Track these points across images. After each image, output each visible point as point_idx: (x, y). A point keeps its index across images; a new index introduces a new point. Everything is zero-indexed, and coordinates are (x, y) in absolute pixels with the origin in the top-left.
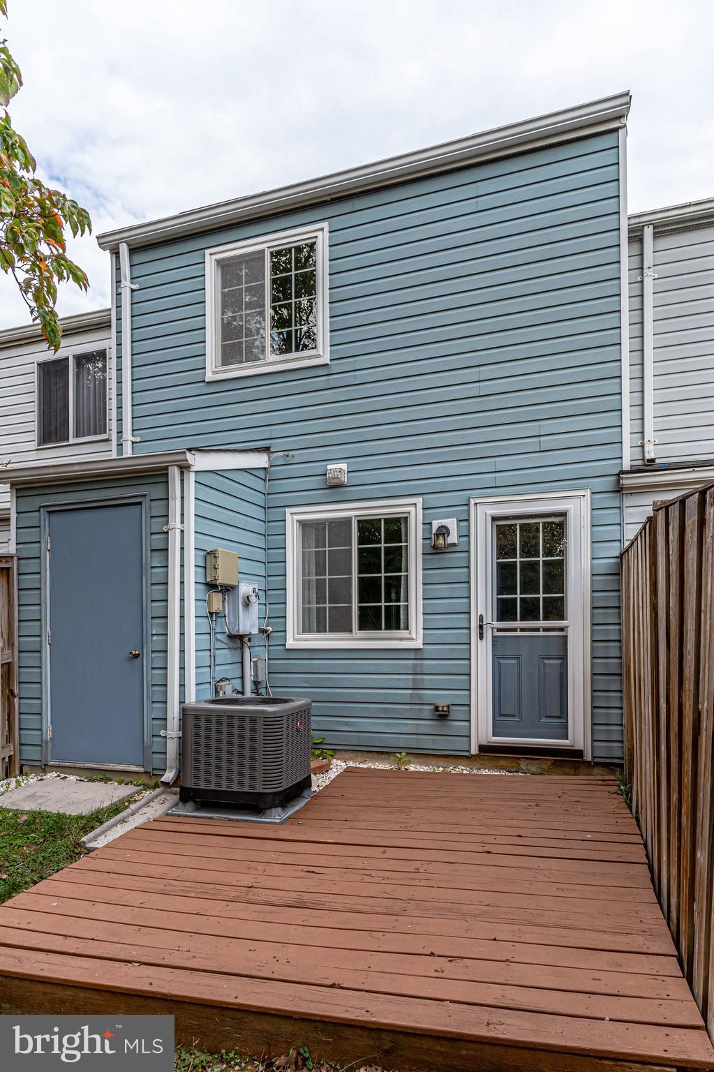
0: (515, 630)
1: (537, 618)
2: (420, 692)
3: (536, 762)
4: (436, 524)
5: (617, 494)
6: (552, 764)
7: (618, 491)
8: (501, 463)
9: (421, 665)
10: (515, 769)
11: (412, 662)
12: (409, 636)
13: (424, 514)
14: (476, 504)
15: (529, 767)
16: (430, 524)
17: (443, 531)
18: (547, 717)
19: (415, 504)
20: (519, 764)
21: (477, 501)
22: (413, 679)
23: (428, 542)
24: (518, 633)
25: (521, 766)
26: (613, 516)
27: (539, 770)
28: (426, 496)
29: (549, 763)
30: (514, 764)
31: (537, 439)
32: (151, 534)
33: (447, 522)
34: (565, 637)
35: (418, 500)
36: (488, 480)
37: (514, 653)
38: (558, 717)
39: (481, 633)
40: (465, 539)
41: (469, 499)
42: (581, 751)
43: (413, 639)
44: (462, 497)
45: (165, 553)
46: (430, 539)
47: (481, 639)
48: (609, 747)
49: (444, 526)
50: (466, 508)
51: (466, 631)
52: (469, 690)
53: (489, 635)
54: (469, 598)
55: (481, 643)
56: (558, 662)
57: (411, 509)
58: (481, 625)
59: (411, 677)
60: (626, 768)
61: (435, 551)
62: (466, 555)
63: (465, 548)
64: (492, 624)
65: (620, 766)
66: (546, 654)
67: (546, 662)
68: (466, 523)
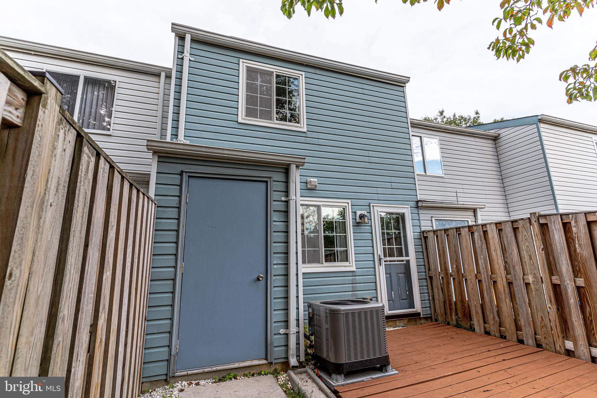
0: (395, 261)
1: (402, 256)
3: (402, 321)
4: (359, 213)
5: (417, 209)
7: (417, 207)
8: (379, 190)
9: (355, 279)
10: (395, 326)
11: (351, 278)
13: (352, 208)
14: (373, 206)
15: (400, 324)
16: (355, 212)
17: (362, 217)
18: (402, 300)
19: (348, 203)
20: (396, 323)
24: (396, 263)
25: (397, 324)
26: (416, 216)
27: (404, 325)
28: (352, 200)
29: (407, 321)
31: (390, 183)
32: (274, 201)
33: (363, 212)
34: (405, 264)
35: (349, 201)
36: (375, 196)
37: (388, 272)
38: (406, 299)
39: (380, 263)
40: (369, 221)
41: (370, 204)
42: (420, 313)
43: (351, 266)
44: (366, 202)
45: (283, 213)
46: (355, 219)
47: (380, 265)
48: (426, 310)
49: (362, 214)
50: (368, 207)
51: (372, 262)
52: (376, 290)
53: (383, 263)
54: (373, 247)
55: (381, 267)
56: (403, 275)
57: (347, 205)
58: (380, 259)
59: (351, 285)
60: (433, 317)
61: (357, 224)
62: (370, 227)
63: (369, 224)
64: (384, 259)
65: (431, 318)
66: (399, 272)
67: (400, 275)
68: (369, 214)
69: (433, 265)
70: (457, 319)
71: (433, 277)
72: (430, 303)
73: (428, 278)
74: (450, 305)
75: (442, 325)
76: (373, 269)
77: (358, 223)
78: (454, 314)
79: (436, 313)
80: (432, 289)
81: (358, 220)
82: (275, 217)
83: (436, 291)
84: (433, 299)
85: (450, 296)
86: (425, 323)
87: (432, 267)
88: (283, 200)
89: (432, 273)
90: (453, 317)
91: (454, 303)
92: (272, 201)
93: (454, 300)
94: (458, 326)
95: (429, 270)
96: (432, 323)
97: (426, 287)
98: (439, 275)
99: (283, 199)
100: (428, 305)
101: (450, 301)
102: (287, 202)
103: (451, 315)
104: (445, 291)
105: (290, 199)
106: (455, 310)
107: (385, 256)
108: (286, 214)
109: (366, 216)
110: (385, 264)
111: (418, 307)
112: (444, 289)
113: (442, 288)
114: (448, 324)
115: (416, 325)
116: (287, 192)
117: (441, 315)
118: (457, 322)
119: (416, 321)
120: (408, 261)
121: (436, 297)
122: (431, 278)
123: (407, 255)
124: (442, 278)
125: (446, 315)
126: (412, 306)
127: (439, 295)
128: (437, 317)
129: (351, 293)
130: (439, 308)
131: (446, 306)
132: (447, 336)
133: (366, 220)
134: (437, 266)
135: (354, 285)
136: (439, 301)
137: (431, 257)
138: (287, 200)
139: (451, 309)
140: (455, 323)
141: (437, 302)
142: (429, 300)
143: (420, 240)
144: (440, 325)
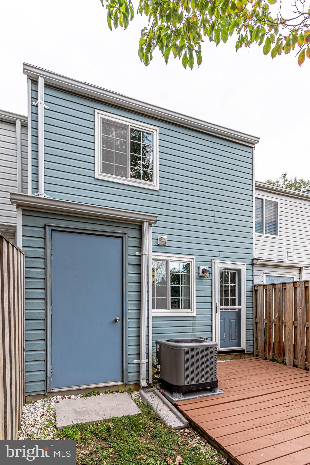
0: (229, 309)
1: (235, 305)
2: (195, 333)
3: (230, 355)
4: (202, 268)
5: (252, 266)
6: (235, 356)
7: (252, 265)
8: (221, 249)
9: (195, 323)
10: (224, 359)
11: (192, 321)
12: (191, 311)
13: (196, 263)
14: (214, 262)
15: (228, 358)
16: (198, 267)
17: (204, 271)
18: (232, 339)
19: (193, 259)
21: (215, 261)
22: (192, 328)
23: (198, 274)
25: (226, 358)
26: (250, 272)
27: (231, 359)
28: (197, 256)
29: (234, 355)
30: (224, 357)
31: (231, 243)
32: (128, 255)
33: (205, 267)
34: (237, 312)
35: (194, 257)
36: (217, 254)
37: (223, 318)
38: (235, 339)
39: (217, 310)
40: (210, 275)
41: (212, 260)
42: (245, 350)
43: (192, 312)
44: (209, 259)
45: (136, 267)
46: (198, 273)
47: (216, 312)
48: (250, 348)
49: (204, 269)
50: (210, 263)
51: (210, 309)
52: (211, 331)
53: (219, 311)
54: (211, 297)
55: (217, 314)
56: (235, 320)
57: (192, 260)
58: (217, 307)
59: (191, 327)
60: (255, 354)
61: (200, 278)
62: (210, 281)
63: (210, 278)
64: (219, 307)
65: (253, 354)
66: (232, 317)
67: (232, 320)
68: (210, 269)
69: (259, 313)
70: (273, 356)
71: (259, 322)
72: (253, 342)
73: (254, 323)
74: (270, 344)
75: (261, 359)
76: (211, 315)
77: (201, 276)
78: (271, 351)
79: (257, 350)
80: (257, 332)
81: (201, 274)
82: (130, 269)
83: (260, 333)
84: (257, 339)
85: (270, 337)
86: (248, 358)
87: (259, 315)
88: (137, 255)
89: (258, 320)
90: (271, 354)
91: (272, 343)
92: (127, 255)
93: (273, 341)
94: (273, 360)
95: (256, 317)
96: (253, 358)
97: (252, 330)
98: (264, 322)
99: (137, 253)
100: (252, 344)
101: (270, 341)
102: (140, 256)
103: (269, 352)
104: (266, 334)
105: (143, 254)
106: (272, 348)
107: (221, 305)
108: (140, 267)
109: (208, 271)
110: (220, 312)
111: (244, 346)
112: (267, 332)
113: (264, 332)
114: (266, 358)
115: (241, 359)
116: (140, 248)
117: (261, 352)
118: (273, 358)
119: (241, 356)
120: (240, 310)
121: (259, 338)
122: (257, 323)
123: (239, 305)
124: (266, 324)
125: (265, 352)
126: (239, 344)
127: (261, 337)
128: (258, 353)
129: (191, 333)
130: (260, 346)
131: (266, 345)
132: (264, 368)
133: (208, 274)
134: (263, 313)
135: (194, 327)
136: (261, 341)
137: (259, 307)
138: (140, 255)
139: (269, 348)
140: (271, 358)
141: (259, 342)
142: (253, 340)
143: (252, 292)
144: (260, 359)
